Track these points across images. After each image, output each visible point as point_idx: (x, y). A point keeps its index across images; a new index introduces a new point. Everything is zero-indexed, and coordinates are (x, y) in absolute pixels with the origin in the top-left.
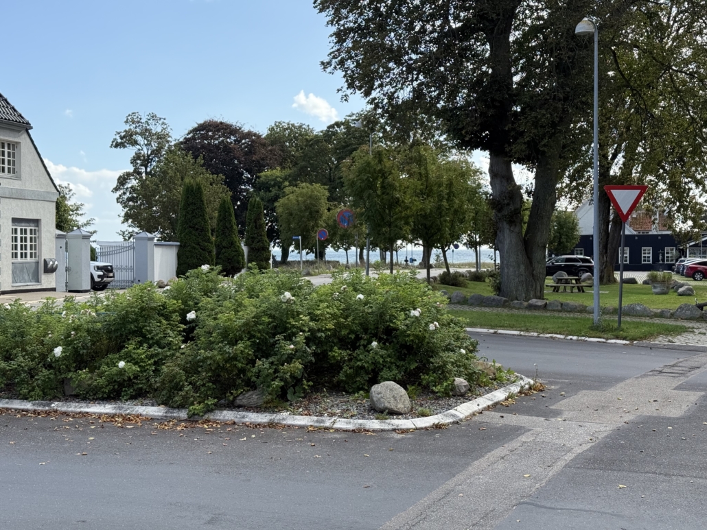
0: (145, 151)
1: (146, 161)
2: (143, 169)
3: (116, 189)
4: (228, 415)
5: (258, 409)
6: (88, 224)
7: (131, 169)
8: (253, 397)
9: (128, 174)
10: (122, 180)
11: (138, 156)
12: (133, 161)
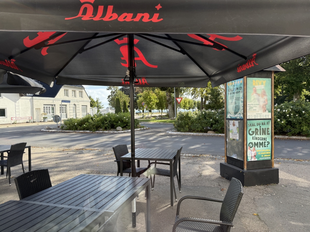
0: (113, 91)
1: (114, 92)
2: (113, 94)
3: (108, 99)
4: (98, 132)
5: (102, 131)
6: (103, 106)
7: (111, 94)
8: (102, 129)
9: (110, 95)
10: (109, 97)
11: (112, 92)
12: (111, 93)
